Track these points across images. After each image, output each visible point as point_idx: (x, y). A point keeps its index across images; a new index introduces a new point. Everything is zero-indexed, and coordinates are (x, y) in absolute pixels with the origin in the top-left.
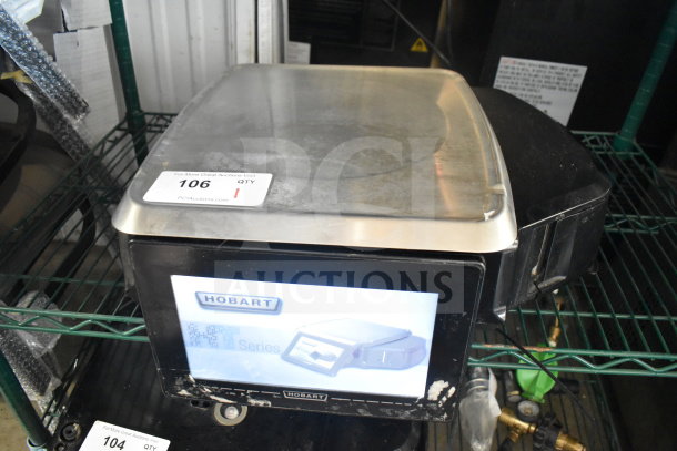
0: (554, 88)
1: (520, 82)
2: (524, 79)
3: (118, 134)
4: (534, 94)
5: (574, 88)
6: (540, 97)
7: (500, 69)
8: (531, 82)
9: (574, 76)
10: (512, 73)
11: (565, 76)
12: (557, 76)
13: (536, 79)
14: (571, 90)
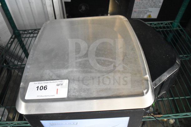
0: (153, 7)
1: (142, 6)
2: (143, 5)
3: (12, 40)
4: (146, 9)
5: (159, 6)
6: (148, 10)
7: (135, 3)
8: (145, 6)
9: (159, 3)
10: (139, 4)
11: (156, 3)
12: (154, 3)
13: (147, 5)
14: (158, 7)
